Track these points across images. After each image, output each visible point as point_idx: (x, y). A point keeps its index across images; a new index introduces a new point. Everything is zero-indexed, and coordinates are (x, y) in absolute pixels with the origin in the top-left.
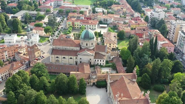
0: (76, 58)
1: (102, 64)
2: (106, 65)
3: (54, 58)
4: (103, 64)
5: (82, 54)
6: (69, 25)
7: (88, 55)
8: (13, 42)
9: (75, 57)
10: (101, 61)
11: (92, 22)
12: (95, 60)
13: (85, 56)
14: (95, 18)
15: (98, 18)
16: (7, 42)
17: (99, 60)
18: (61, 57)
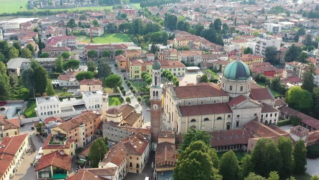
0: (229, 116)
1: (273, 122)
2: (280, 122)
3: (187, 123)
4: (275, 120)
5: (242, 107)
6: (135, 72)
7: (252, 108)
8: (57, 112)
9: (227, 115)
10: (271, 115)
11: (174, 64)
12: (262, 115)
13: (246, 110)
14: (167, 58)
15: (172, 58)
16: (43, 114)
17: (269, 114)
18: (199, 118)
